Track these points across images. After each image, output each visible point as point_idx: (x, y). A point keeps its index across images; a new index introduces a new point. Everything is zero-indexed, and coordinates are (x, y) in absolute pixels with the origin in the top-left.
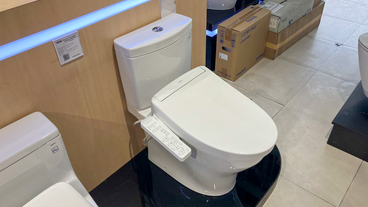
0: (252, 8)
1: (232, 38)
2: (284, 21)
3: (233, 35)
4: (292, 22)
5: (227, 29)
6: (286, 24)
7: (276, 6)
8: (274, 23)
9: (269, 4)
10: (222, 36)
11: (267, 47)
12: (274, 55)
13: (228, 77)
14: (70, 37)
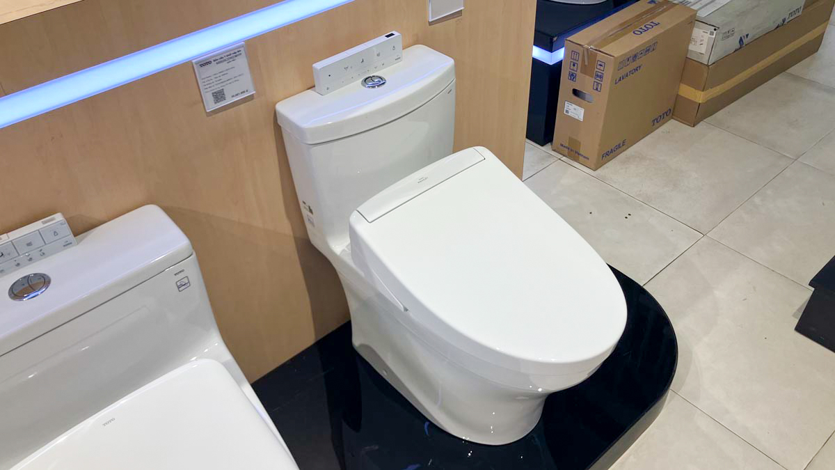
0: (653, 2)
1: (596, 70)
2: (726, 36)
3: (599, 63)
4: (745, 41)
5: (588, 49)
6: (733, 43)
8: (701, 41)
10: (574, 65)
11: (682, 97)
12: (695, 115)
13: (581, 158)
14: (229, 55)
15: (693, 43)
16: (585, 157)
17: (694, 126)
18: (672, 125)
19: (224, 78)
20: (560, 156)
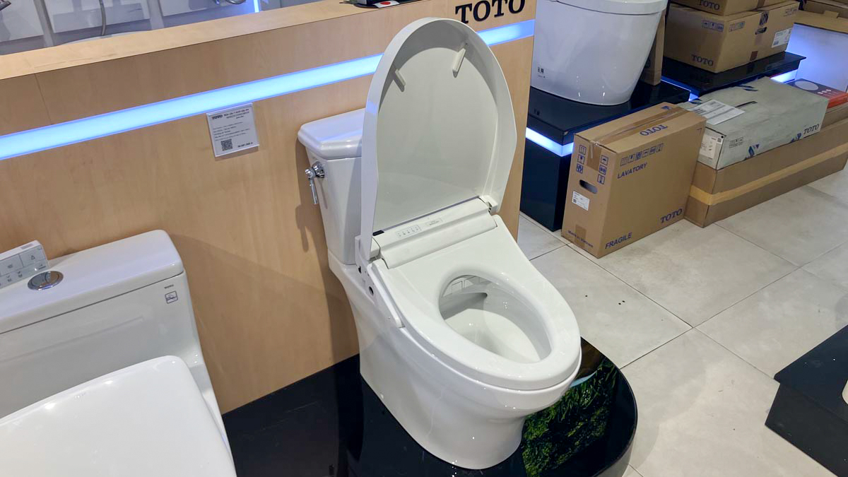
0: (666, 107)
1: (600, 164)
2: (735, 144)
3: (603, 158)
4: (756, 151)
5: (593, 145)
6: (742, 152)
7: (727, 112)
8: (710, 146)
9: (712, 104)
10: (581, 158)
11: (693, 198)
12: (706, 217)
13: (587, 246)
14: (238, 111)
15: (703, 147)
17: (703, 227)
18: (683, 224)
19: (232, 131)
20: (567, 242)
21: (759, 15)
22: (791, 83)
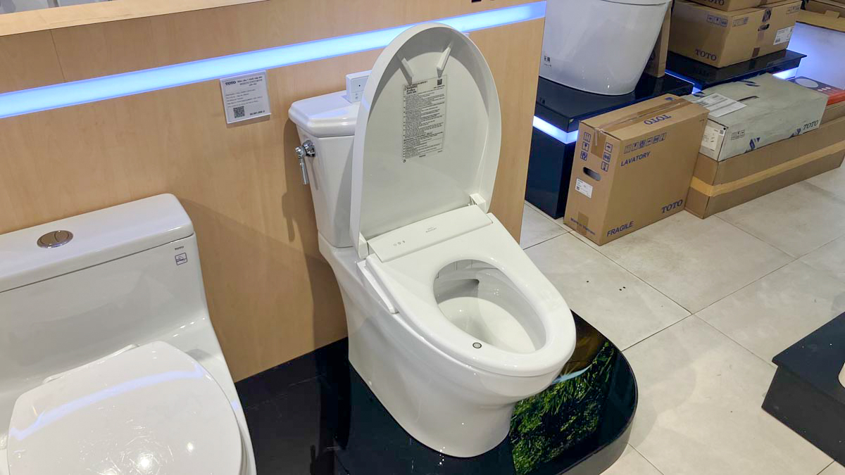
1: (605, 151)
2: (737, 136)
3: (607, 145)
4: (757, 144)
5: (598, 132)
6: (743, 144)
7: (729, 105)
8: (713, 138)
9: (714, 97)
10: (586, 146)
11: (694, 189)
12: (706, 208)
13: (588, 233)
14: (252, 79)
15: (705, 140)
16: (591, 232)
17: (703, 218)
18: (684, 215)
20: (569, 229)
21: (762, 12)
22: (792, 80)
